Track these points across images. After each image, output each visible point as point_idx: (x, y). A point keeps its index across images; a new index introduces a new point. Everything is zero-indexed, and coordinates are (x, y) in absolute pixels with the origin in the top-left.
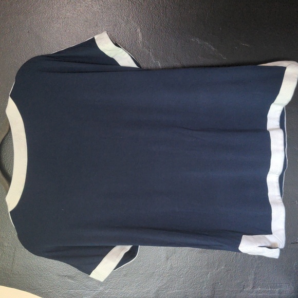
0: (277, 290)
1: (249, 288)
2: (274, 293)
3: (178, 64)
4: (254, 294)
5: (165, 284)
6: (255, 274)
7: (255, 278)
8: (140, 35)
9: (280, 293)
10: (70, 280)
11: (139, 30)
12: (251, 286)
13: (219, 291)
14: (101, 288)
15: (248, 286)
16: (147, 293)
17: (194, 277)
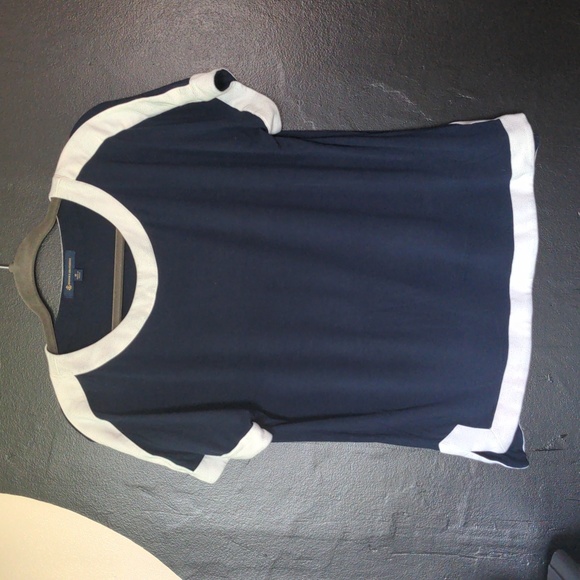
0: (508, 531)
1: (458, 526)
2: (502, 536)
3: (346, 127)
4: (466, 537)
5: (309, 510)
6: (469, 501)
7: (469, 508)
8: (282, 74)
9: (513, 536)
10: (145, 495)
11: (280, 66)
12: (461, 521)
13: (404, 528)
14: (198, 512)
15: (455, 522)
16: (278, 523)
17: (361, 500)
